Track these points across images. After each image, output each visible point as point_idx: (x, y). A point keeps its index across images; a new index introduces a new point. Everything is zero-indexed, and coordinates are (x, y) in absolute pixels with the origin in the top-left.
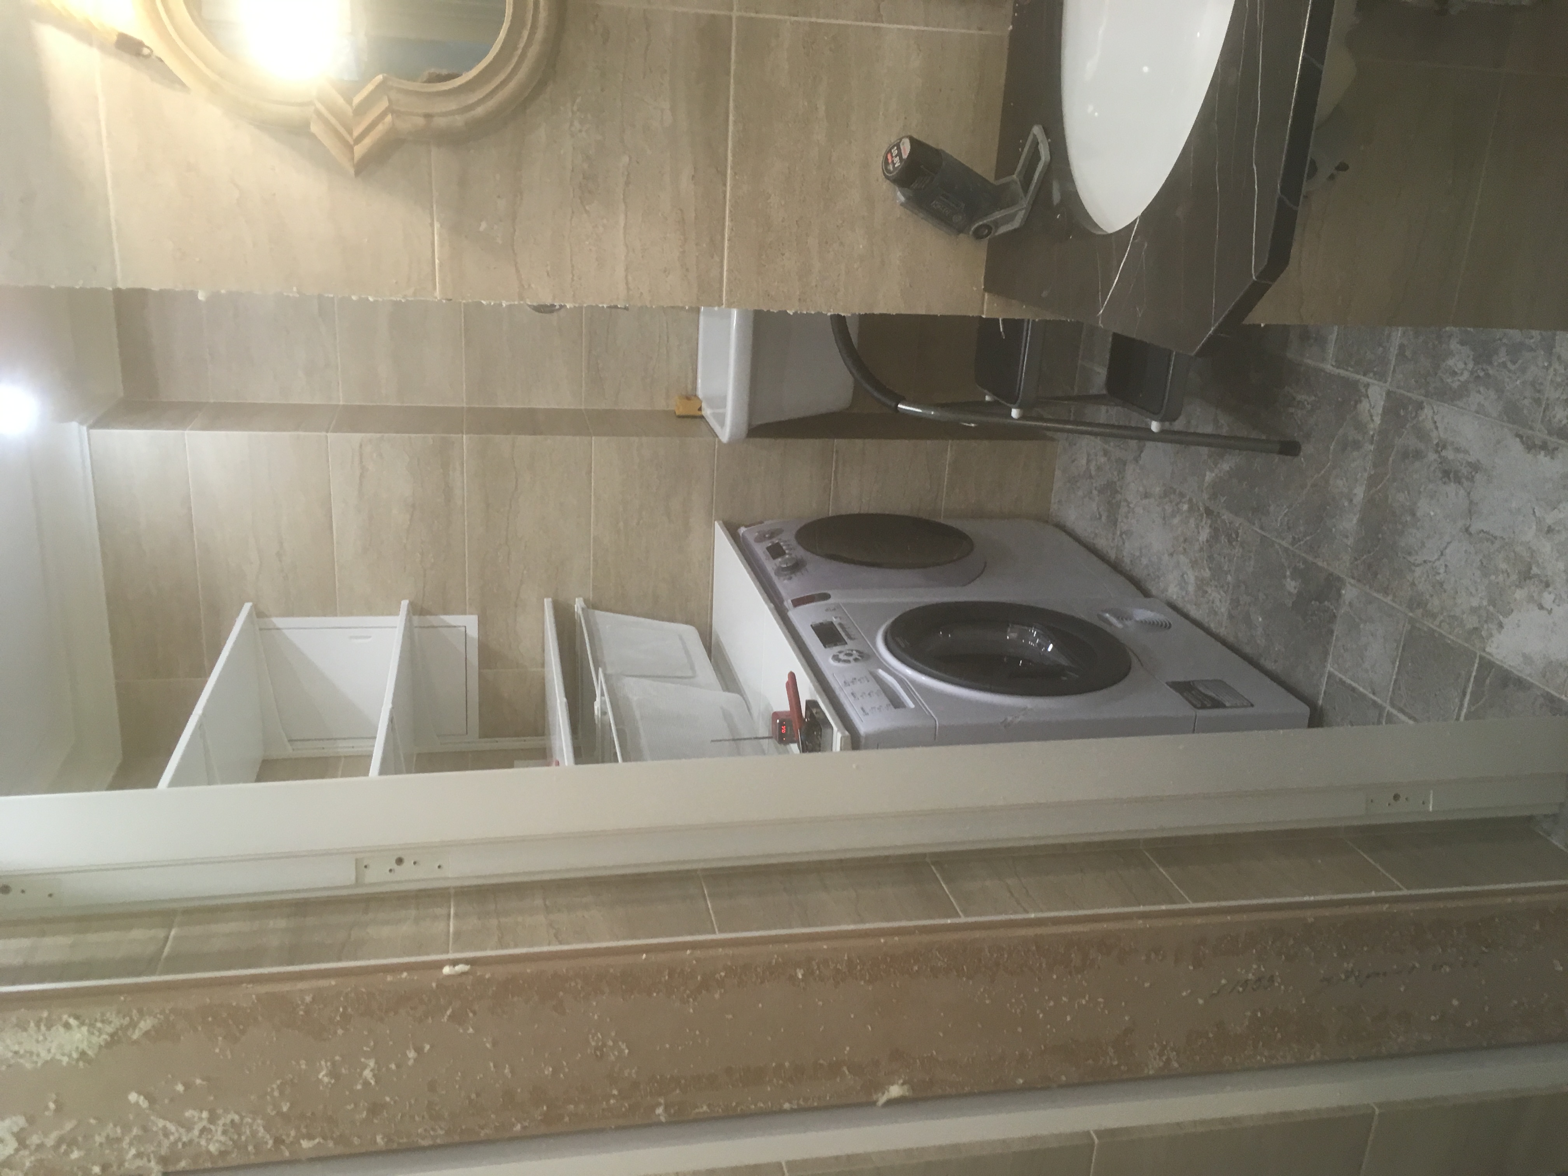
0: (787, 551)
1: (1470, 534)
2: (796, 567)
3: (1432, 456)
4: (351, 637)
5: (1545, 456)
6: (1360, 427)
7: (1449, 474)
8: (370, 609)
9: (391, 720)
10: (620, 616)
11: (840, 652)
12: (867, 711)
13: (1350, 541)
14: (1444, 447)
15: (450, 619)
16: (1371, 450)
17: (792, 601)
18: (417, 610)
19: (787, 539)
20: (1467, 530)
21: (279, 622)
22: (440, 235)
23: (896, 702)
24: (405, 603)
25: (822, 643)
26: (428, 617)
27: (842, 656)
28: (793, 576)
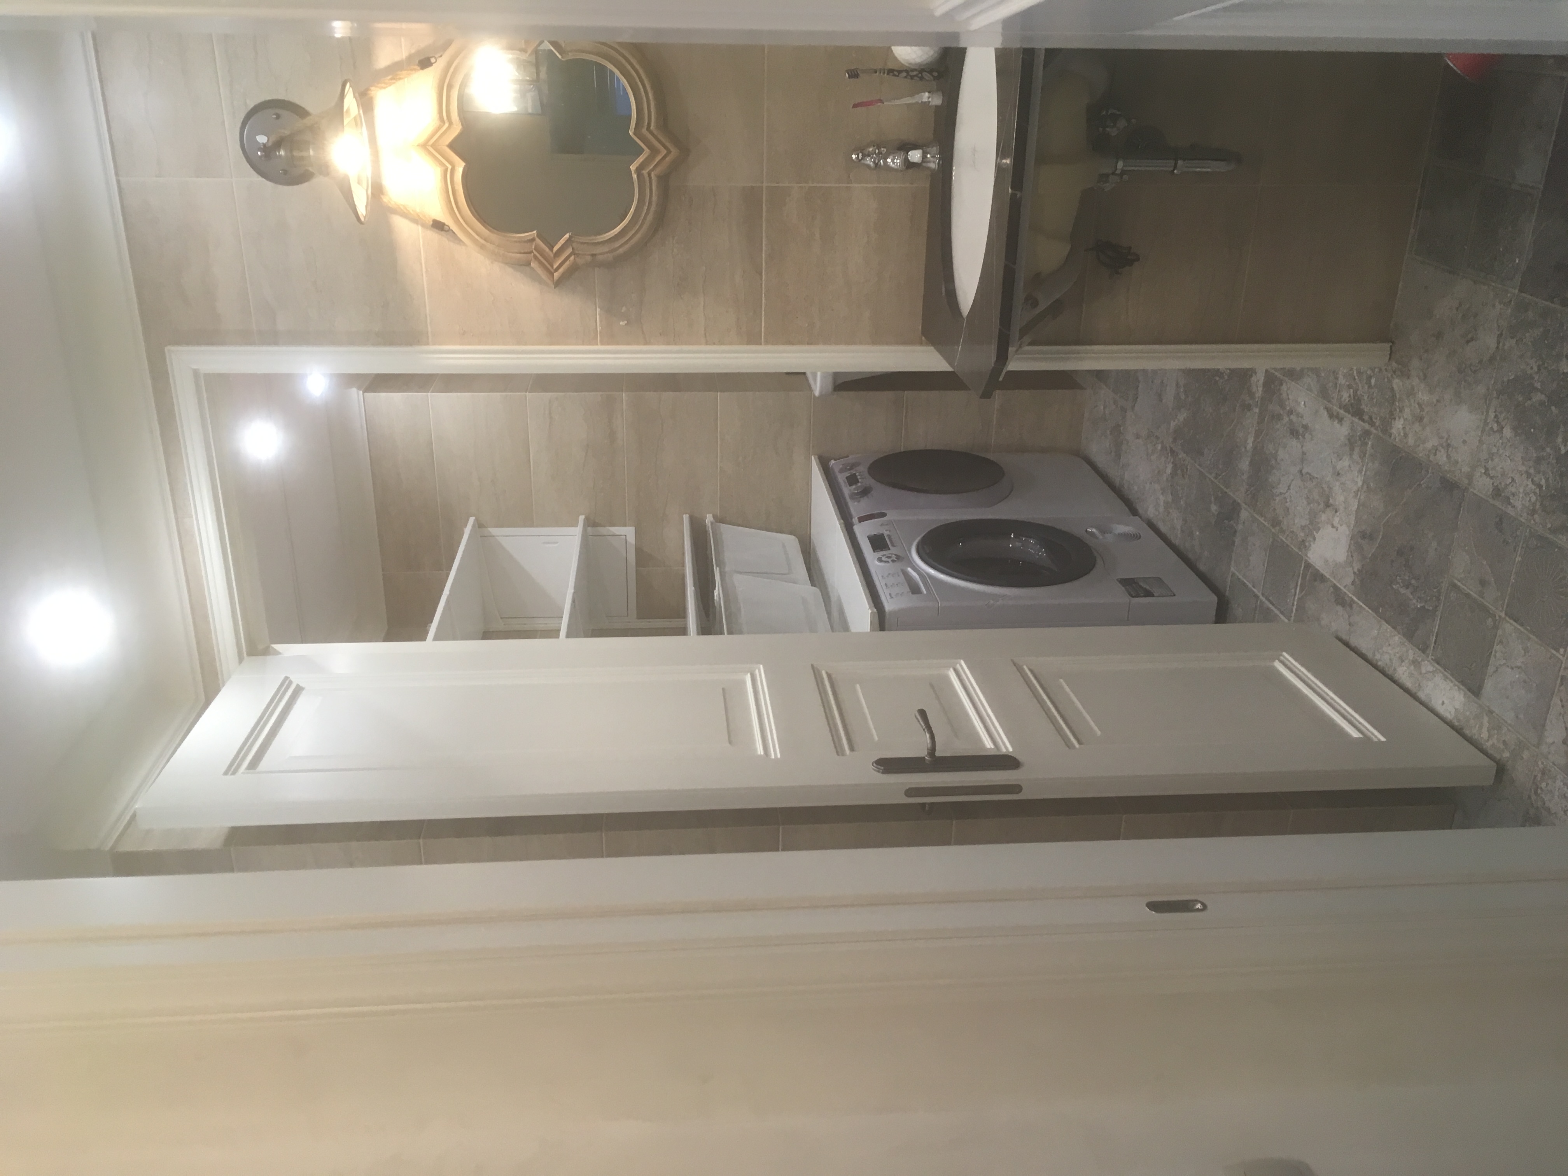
0: (860, 480)
1: (1302, 475)
2: (865, 492)
3: (1286, 419)
4: (544, 543)
5: (1338, 423)
6: (1252, 395)
7: (1294, 433)
8: (558, 522)
9: (574, 601)
10: (740, 528)
11: (883, 556)
12: (893, 596)
13: (1245, 477)
14: (1292, 414)
15: (615, 530)
16: (1256, 412)
17: (858, 518)
18: (591, 523)
19: (862, 470)
20: (1301, 471)
21: (494, 531)
22: (600, 315)
23: (915, 589)
24: (582, 518)
25: (872, 548)
26: (599, 528)
27: (883, 559)
28: (862, 499)
